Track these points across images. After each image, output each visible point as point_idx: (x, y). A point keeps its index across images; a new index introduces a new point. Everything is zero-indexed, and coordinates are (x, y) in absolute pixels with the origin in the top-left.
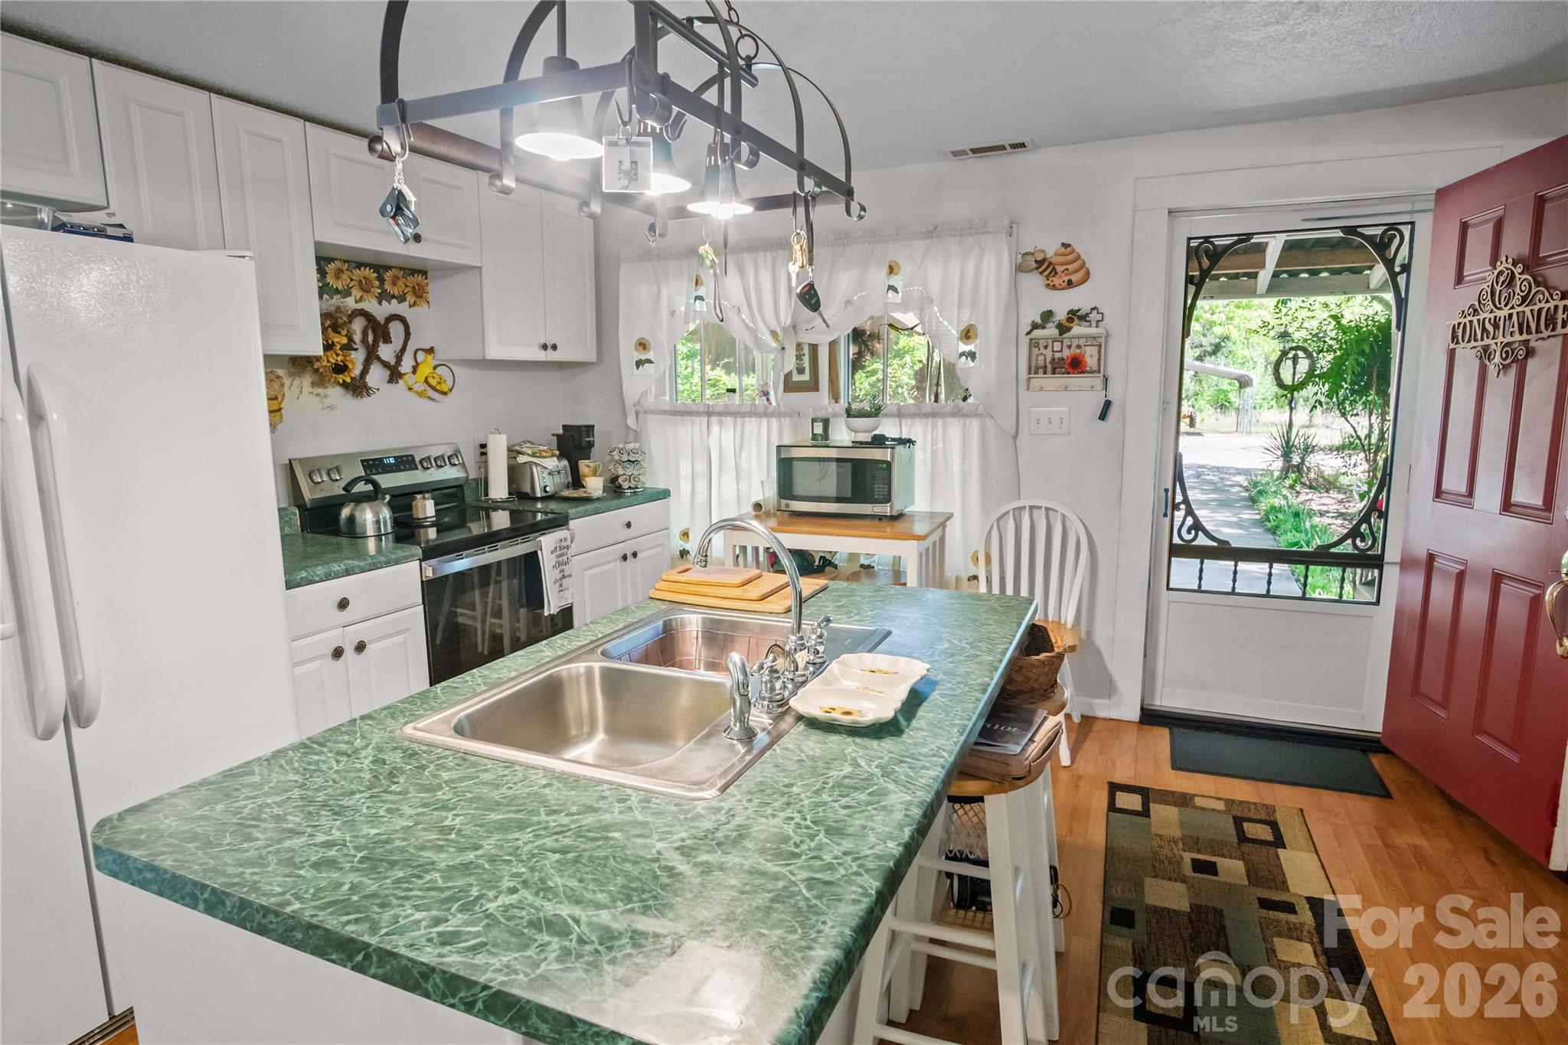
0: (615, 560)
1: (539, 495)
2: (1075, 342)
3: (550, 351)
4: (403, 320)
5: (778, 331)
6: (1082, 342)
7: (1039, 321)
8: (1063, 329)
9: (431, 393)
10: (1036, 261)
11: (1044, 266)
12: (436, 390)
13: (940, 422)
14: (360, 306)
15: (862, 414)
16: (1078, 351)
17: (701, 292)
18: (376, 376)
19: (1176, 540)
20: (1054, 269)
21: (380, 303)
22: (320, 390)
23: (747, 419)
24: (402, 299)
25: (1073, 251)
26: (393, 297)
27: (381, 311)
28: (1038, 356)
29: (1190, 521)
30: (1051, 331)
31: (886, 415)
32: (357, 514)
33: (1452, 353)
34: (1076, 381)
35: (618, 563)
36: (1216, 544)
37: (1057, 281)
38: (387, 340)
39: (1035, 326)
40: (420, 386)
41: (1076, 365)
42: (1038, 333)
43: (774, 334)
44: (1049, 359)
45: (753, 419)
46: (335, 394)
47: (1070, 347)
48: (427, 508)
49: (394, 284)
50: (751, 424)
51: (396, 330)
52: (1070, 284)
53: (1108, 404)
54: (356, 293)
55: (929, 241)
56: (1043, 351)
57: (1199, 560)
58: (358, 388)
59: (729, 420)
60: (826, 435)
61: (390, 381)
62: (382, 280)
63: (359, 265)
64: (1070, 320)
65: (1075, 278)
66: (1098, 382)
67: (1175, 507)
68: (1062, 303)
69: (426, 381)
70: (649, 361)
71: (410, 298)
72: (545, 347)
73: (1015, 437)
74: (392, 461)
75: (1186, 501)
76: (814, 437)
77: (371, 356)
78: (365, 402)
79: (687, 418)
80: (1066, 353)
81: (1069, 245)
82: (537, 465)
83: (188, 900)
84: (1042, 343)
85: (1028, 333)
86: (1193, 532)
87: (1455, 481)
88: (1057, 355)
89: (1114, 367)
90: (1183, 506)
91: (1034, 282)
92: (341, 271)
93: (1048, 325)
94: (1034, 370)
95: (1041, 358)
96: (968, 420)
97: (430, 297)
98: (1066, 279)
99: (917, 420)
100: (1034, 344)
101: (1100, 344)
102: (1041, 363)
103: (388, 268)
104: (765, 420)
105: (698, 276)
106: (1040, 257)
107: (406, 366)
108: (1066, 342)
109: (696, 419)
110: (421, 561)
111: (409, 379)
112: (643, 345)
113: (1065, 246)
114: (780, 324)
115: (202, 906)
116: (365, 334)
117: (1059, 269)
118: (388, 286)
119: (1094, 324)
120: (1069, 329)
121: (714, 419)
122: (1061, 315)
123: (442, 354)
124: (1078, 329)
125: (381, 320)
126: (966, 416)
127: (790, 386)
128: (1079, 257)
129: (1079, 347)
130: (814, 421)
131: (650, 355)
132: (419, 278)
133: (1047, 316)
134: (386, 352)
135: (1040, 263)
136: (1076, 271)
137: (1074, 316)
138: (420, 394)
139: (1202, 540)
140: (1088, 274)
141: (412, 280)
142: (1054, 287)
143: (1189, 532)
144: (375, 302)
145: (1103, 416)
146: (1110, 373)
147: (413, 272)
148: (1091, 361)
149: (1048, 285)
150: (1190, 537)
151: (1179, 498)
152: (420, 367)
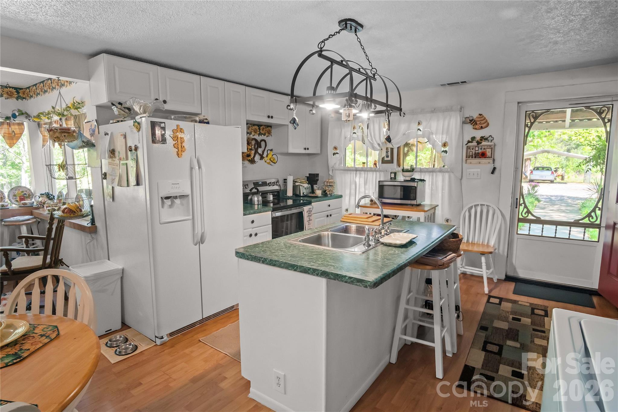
0: (324, 217)
1: (302, 195)
2: (483, 147)
3: (307, 150)
4: (265, 141)
5: (380, 144)
6: (486, 147)
7: (471, 140)
8: (479, 143)
9: (271, 163)
10: (470, 120)
11: (473, 122)
12: (273, 162)
13: (435, 174)
14: (254, 137)
15: (407, 171)
16: (484, 150)
17: (355, 131)
18: (257, 158)
19: (520, 217)
20: (476, 123)
21: (259, 136)
23: (369, 172)
24: (264, 135)
25: (483, 116)
26: (263, 134)
27: (259, 138)
28: (470, 152)
29: (525, 210)
30: (475, 144)
31: (416, 172)
32: (253, 198)
34: (483, 160)
35: (326, 218)
36: (535, 218)
37: (477, 127)
38: (260, 147)
39: (469, 142)
40: (268, 161)
41: (483, 155)
42: (470, 144)
43: (379, 145)
44: (474, 153)
45: (371, 172)
46: (247, 163)
47: (481, 149)
48: (271, 197)
49: (263, 130)
50: (370, 174)
51: (263, 144)
52: (482, 128)
53: (494, 169)
54: (253, 133)
55: (432, 114)
56: (471, 150)
57: (529, 224)
58: (252, 161)
59: (363, 173)
60: (395, 178)
61: (260, 159)
62: (259, 129)
63: (254, 125)
64: (481, 140)
65: (483, 126)
66: (491, 161)
67: (520, 205)
68: (478, 134)
69: (270, 159)
70: (337, 153)
71: (267, 134)
72: (305, 149)
73: (461, 179)
74: (261, 183)
75: (524, 203)
76: (391, 178)
77: (256, 152)
78: (254, 165)
79: (349, 172)
80: (480, 151)
81: (482, 115)
82: (301, 186)
83: (258, 261)
84: (471, 148)
85: (466, 145)
86: (527, 214)
88: (477, 152)
89: (497, 156)
90: (523, 205)
91: (469, 127)
92: (249, 127)
93: (474, 142)
94: (468, 157)
95: (471, 153)
96: (444, 174)
97: (272, 134)
98: (480, 126)
99: (427, 173)
100: (468, 148)
101: (492, 148)
102: (471, 154)
103: (261, 125)
104: (375, 173)
105: (354, 126)
106: (471, 119)
107: (265, 155)
108: (480, 147)
109: (352, 172)
110: (272, 211)
111: (266, 159)
112: (335, 148)
113: (480, 115)
114: (381, 141)
115: (261, 262)
116: (255, 145)
117: (478, 123)
118: (261, 131)
119: (490, 141)
120: (481, 143)
121: (358, 172)
122: (478, 138)
123: (274, 151)
124: (484, 143)
125: (259, 141)
126: (443, 172)
127: (384, 161)
128: (485, 118)
129: (484, 149)
130: (391, 173)
131: (338, 151)
132: (270, 128)
133: (473, 138)
134: (260, 151)
135: (471, 121)
136: (484, 123)
137: (483, 138)
138: (269, 163)
139: (530, 217)
140: (488, 125)
141: (268, 129)
142: (476, 129)
143: (525, 214)
144: (258, 136)
145: (493, 173)
146: (496, 158)
147: (268, 126)
148: (489, 153)
149: (474, 128)
150: (526, 216)
151: (522, 202)
152: (269, 155)
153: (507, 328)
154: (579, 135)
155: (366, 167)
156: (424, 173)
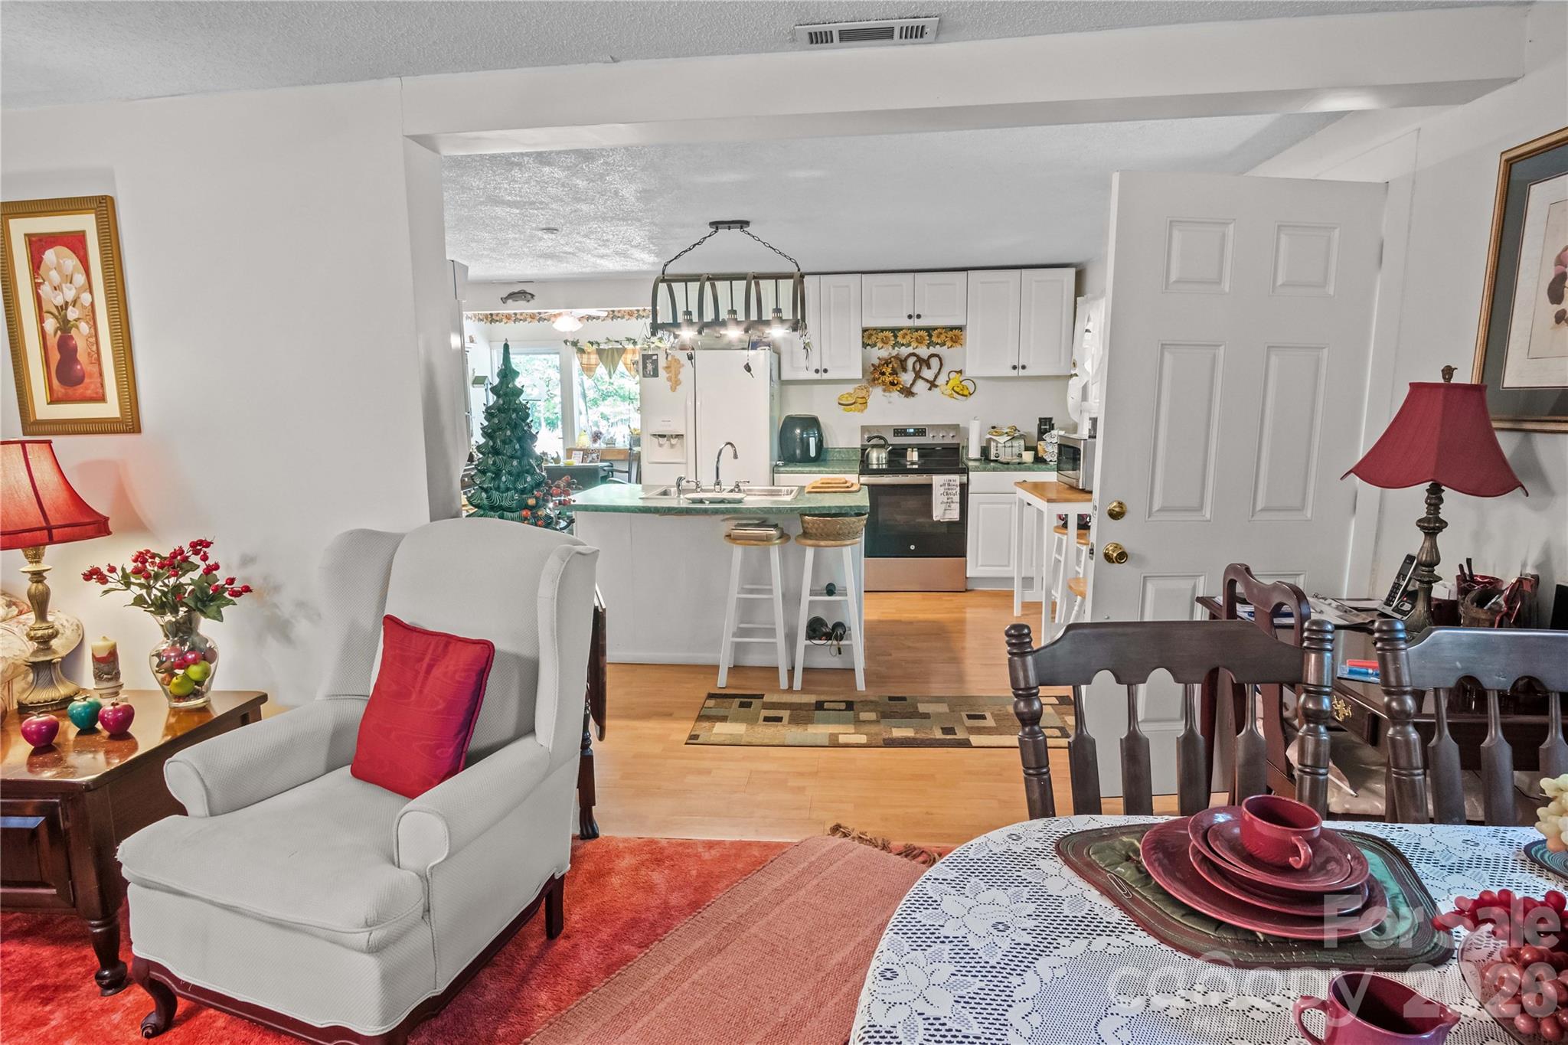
1: (993, 458)
4: (941, 356)
9: (955, 395)
14: (915, 351)
18: (921, 387)
21: (928, 348)
22: (887, 394)
24: (943, 344)
26: (937, 344)
27: (924, 352)
38: (929, 367)
40: (949, 392)
46: (895, 395)
48: (913, 456)
49: (938, 337)
51: (934, 362)
54: (914, 344)
58: (908, 392)
61: (930, 389)
62: (930, 336)
63: (917, 330)
69: (953, 389)
71: (949, 344)
72: (1016, 368)
74: (912, 430)
77: (918, 376)
78: (911, 400)
82: (994, 440)
97: (962, 342)
103: (935, 330)
107: (941, 380)
116: (914, 363)
118: (934, 339)
123: (968, 373)
125: (926, 358)
132: (956, 332)
134: (928, 374)
138: (951, 396)
141: (950, 334)
144: (925, 348)
147: (952, 329)
152: (951, 381)
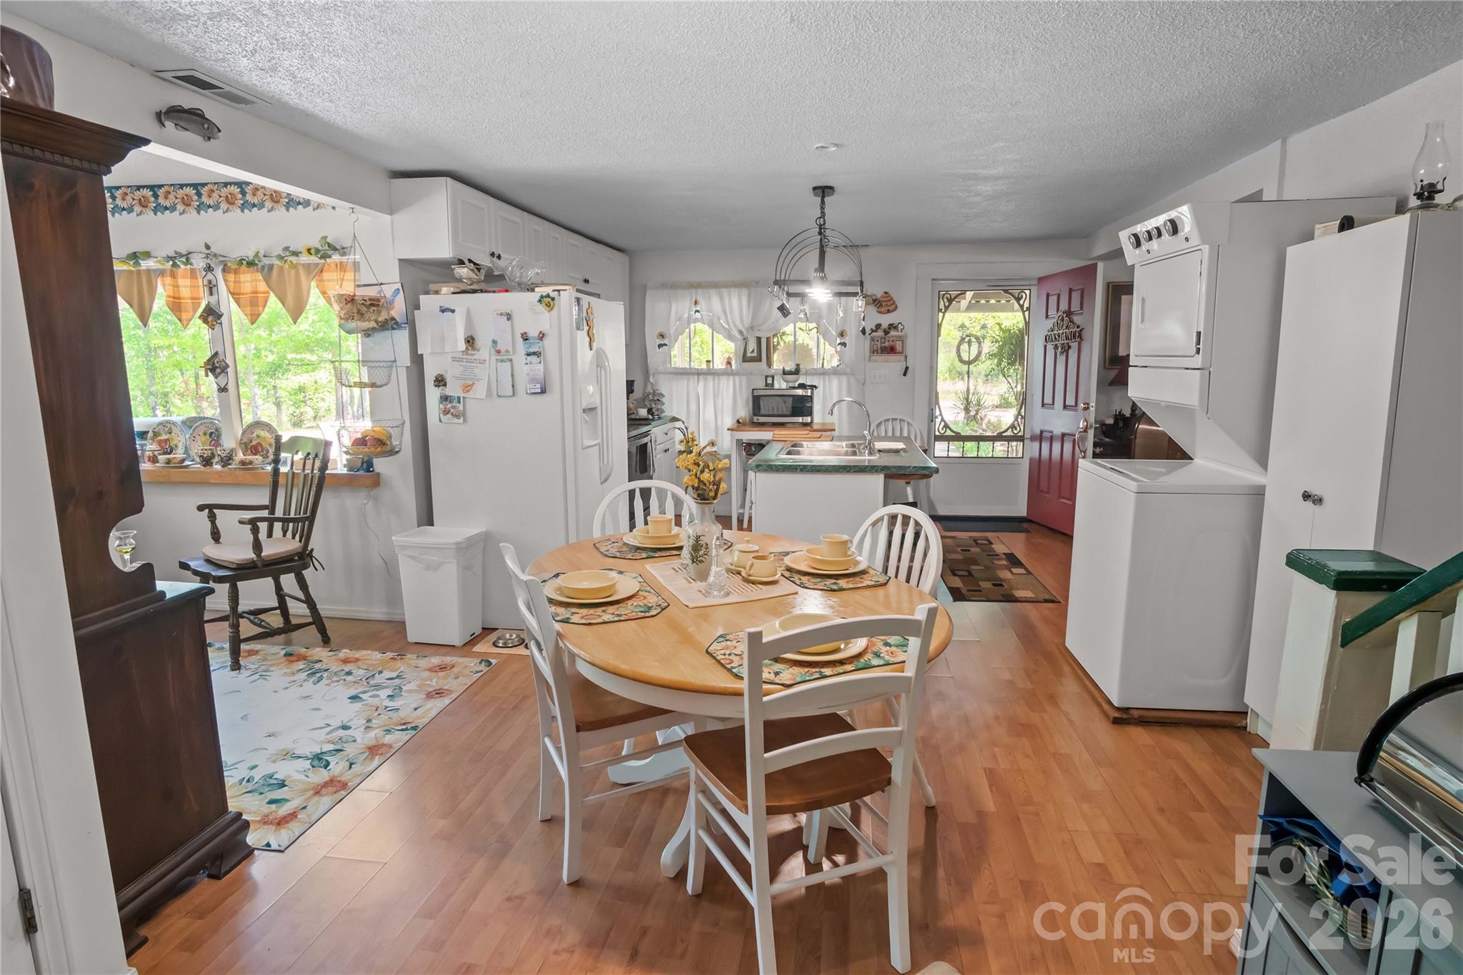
2: (891, 339)
5: (743, 330)
6: (894, 339)
7: (874, 328)
8: (886, 332)
10: (873, 300)
11: (877, 302)
13: (827, 377)
15: (790, 373)
16: (893, 343)
17: (699, 308)
19: (937, 433)
20: (881, 304)
23: (720, 377)
25: (889, 296)
29: (943, 424)
30: (880, 333)
31: (802, 373)
33: (1046, 346)
34: (892, 357)
36: (954, 434)
37: (882, 310)
39: (873, 331)
41: (892, 350)
42: (874, 334)
43: (741, 332)
44: (879, 347)
45: (725, 377)
47: (889, 341)
50: (724, 380)
52: (889, 311)
53: (907, 368)
56: (876, 343)
57: (947, 443)
59: (710, 378)
60: (773, 384)
64: (890, 328)
65: (891, 308)
66: (902, 358)
67: (937, 417)
68: (886, 320)
70: (666, 345)
73: (864, 385)
75: (941, 414)
76: (767, 385)
79: (685, 377)
80: (887, 344)
81: (888, 293)
84: (876, 339)
85: (870, 334)
87: (1048, 400)
88: (883, 345)
89: (909, 350)
90: (940, 417)
91: (873, 310)
93: (879, 330)
94: (873, 352)
95: (875, 346)
96: (841, 377)
98: (887, 309)
99: (815, 377)
100: (872, 339)
101: (902, 339)
102: (875, 348)
104: (731, 377)
105: (697, 299)
106: (874, 298)
108: (887, 339)
109: (691, 377)
112: (662, 336)
113: (886, 293)
114: (744, 326)
117: (884, 304)
119: (900, 330)
120: (889, 333)
121: (701, 377)
122: (885, 325)
124: (893, 333)
126: (840, 374)
127: (745, 359)
128: (892, 299)
129: (893, 341)
130: (767, 377)
131: (666, 341)
133: (878, 326)
135: (874, 301)
136: (891, 305)
137: (892, 327)
139: (949, 433)
140: (896, 306)
142: (881, 313)
143: (943, 429)
145: (905, 374)
146: (908, 354)
148: (899, 348)
149: (878, 312)
150: (943, 432)
151: (938, 413)
153: (962, 558)
154: (975, 322)
155: (711, 367)
156: (811, 377)
